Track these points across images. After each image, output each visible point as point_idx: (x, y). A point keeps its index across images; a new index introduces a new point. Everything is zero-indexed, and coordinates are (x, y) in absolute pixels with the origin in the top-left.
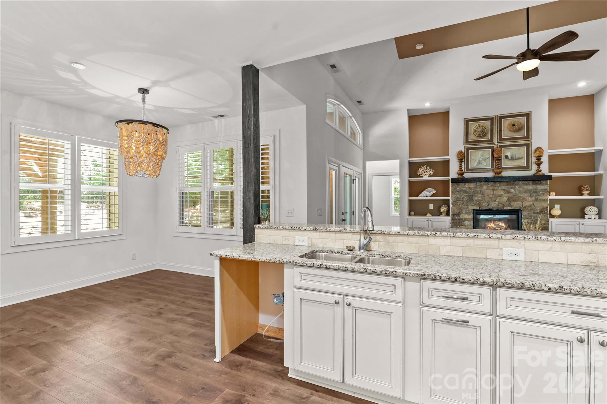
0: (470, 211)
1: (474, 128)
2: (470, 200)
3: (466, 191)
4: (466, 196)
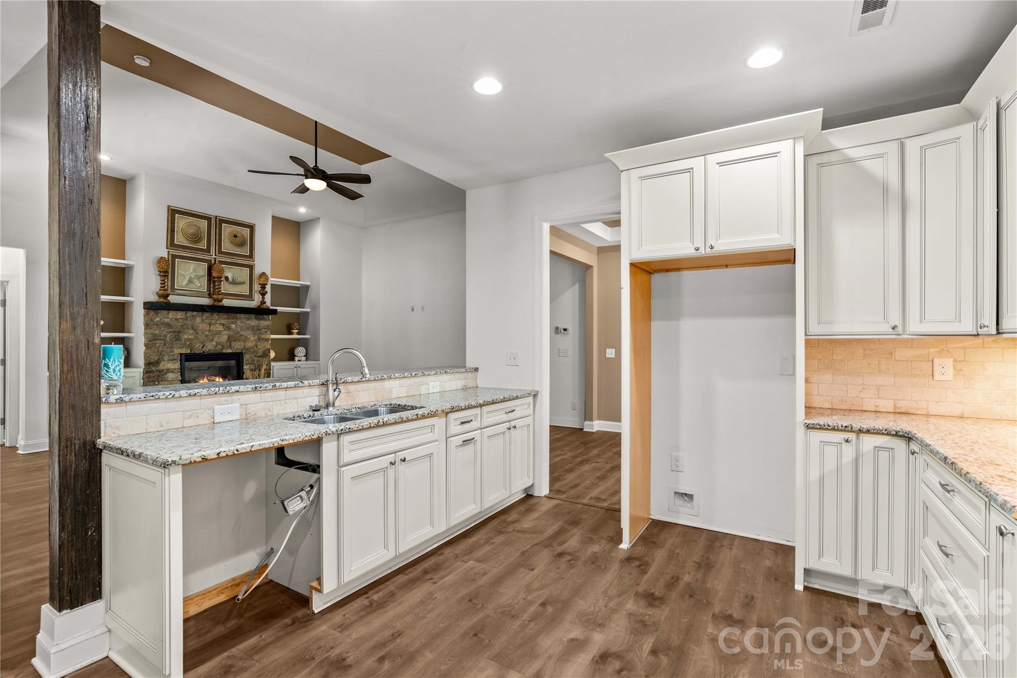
0: (175, 357)
1: (183, 224)
2: (176, 339)
3: (170, 324)
4: (170, 332)
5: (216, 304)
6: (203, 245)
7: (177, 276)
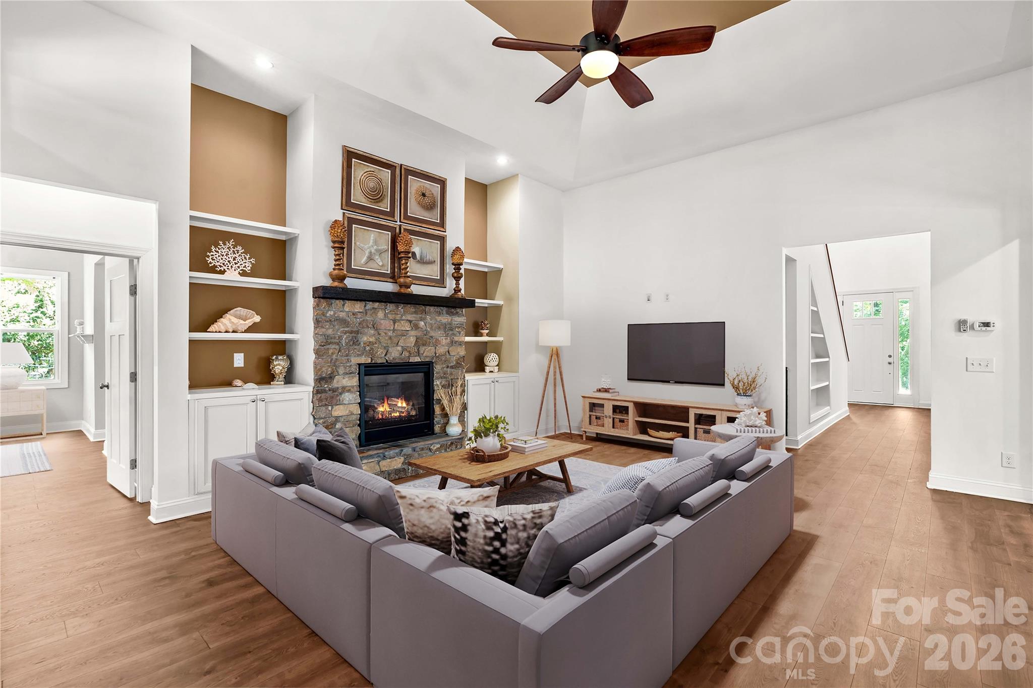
0: (353, 369)
1: (361, 175)
2: (354, 343)
3: (345, 320)
4: (345, 333)
5: (403, 290)
6: (385, 206)
7: (354, 250)
